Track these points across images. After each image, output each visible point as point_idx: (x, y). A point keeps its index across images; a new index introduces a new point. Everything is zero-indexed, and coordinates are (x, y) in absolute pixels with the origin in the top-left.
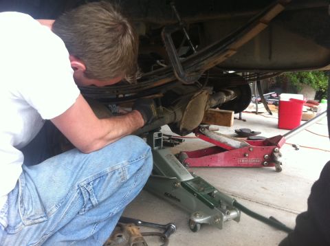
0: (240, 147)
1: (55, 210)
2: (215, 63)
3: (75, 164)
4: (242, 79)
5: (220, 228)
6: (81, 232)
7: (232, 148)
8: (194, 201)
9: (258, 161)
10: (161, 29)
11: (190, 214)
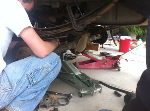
0: (102, 60)
1: (16, 85)
2: (91, 21)
3: (25, 65)
4: (104, 29)
5: (93, 96)
6: (29, 96)
7: (99, 61)
8: (81, 84)
9: (110, 66)
10: (66, 5)
11: (79, 90)
